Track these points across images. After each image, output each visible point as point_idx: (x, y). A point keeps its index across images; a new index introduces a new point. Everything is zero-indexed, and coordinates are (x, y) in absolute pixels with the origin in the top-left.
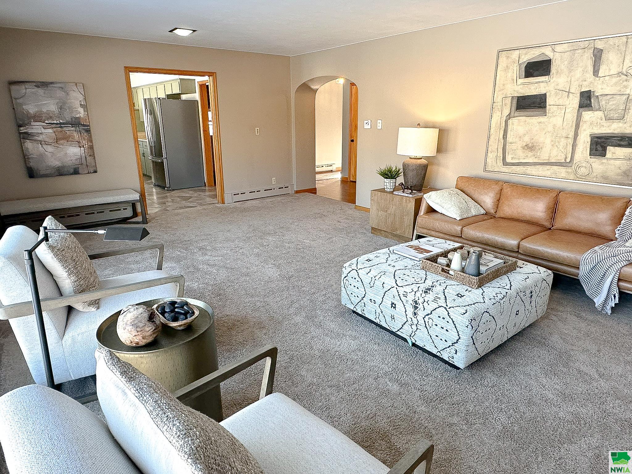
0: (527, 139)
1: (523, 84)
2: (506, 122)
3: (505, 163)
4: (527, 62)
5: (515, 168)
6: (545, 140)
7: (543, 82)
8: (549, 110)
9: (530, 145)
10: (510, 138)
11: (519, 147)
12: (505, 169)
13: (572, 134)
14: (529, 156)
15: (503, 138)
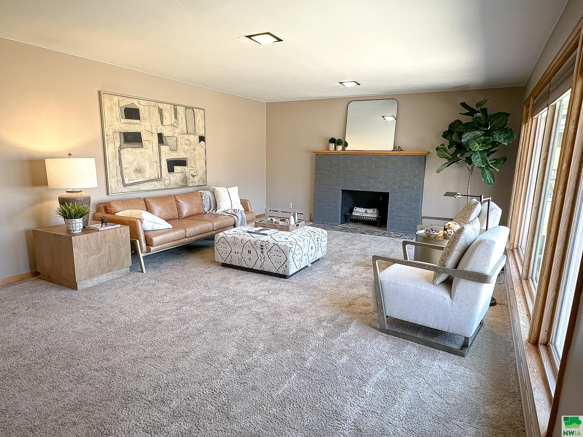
0: (135, 164)
1: (124, 123)
2: (119, 152)
3: (125, 185)
4: (125, 107)
5: (132, 187)
6: (146, 165)
7: (137, 124)
8: (144, 144)
9: (138, 169)
10: (124, 165)
11: (132, 171)
12: (126, 189)
13: (158, 161)
14: (139, 177)
15: (119, 164)
